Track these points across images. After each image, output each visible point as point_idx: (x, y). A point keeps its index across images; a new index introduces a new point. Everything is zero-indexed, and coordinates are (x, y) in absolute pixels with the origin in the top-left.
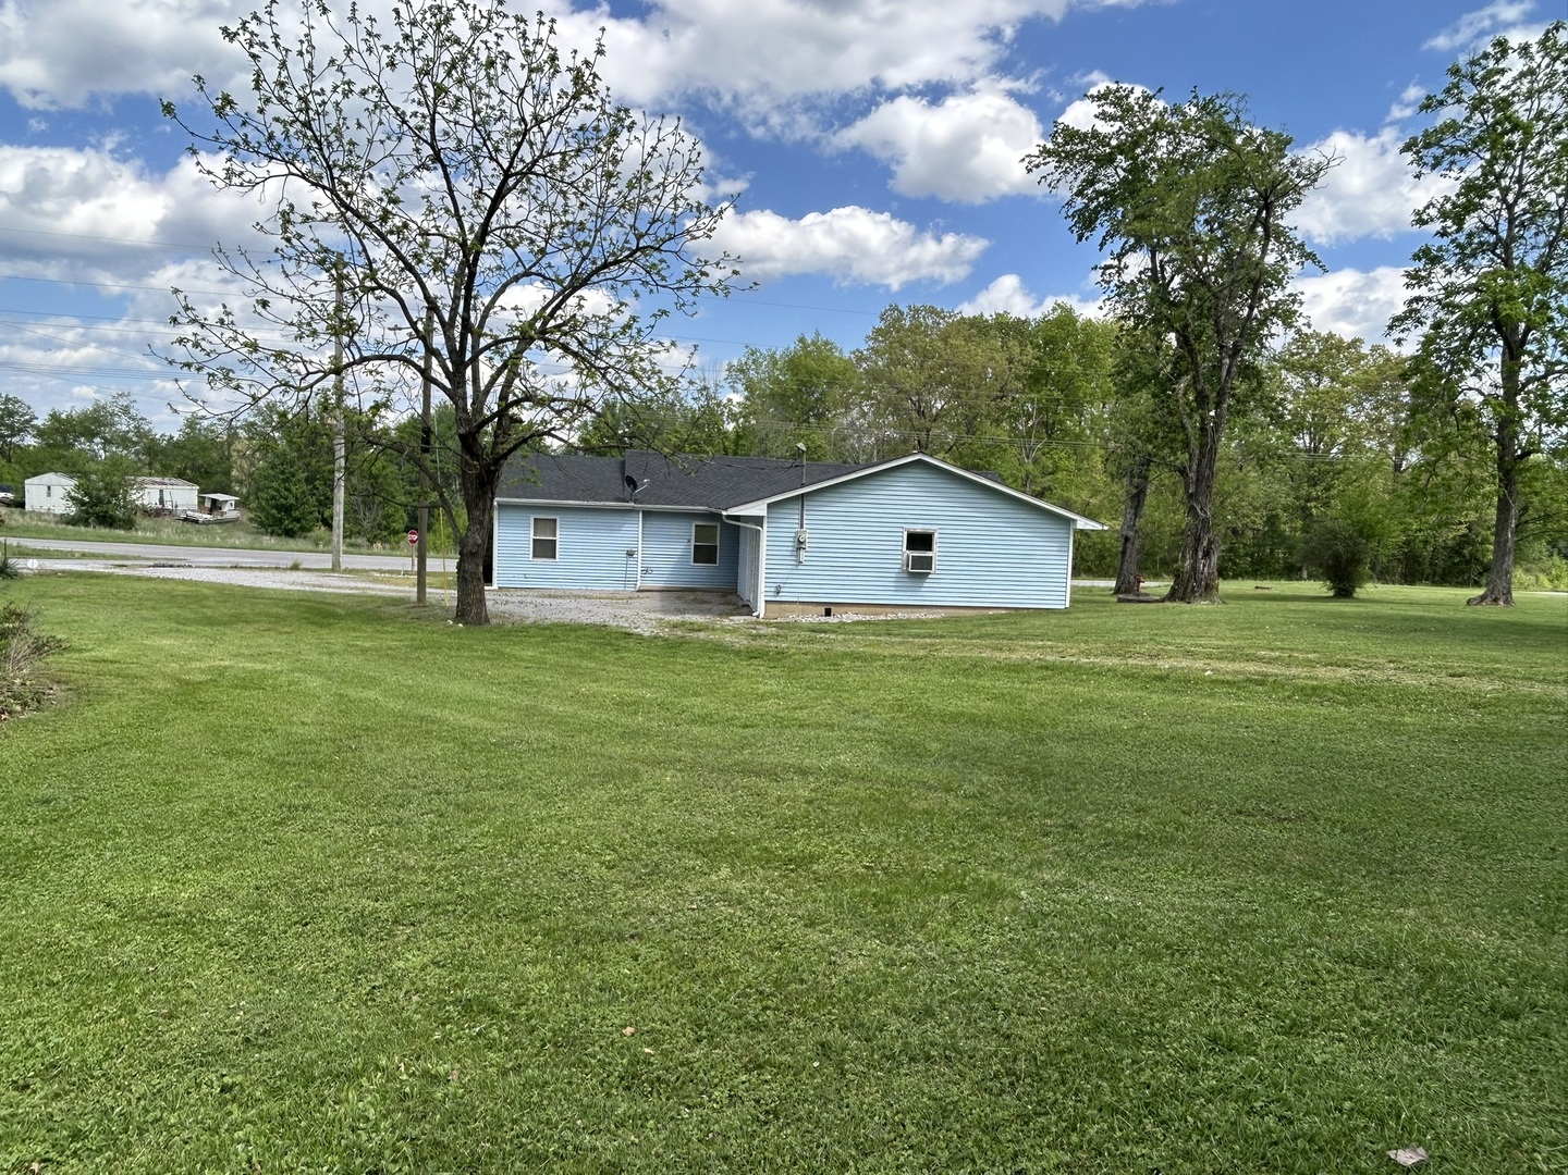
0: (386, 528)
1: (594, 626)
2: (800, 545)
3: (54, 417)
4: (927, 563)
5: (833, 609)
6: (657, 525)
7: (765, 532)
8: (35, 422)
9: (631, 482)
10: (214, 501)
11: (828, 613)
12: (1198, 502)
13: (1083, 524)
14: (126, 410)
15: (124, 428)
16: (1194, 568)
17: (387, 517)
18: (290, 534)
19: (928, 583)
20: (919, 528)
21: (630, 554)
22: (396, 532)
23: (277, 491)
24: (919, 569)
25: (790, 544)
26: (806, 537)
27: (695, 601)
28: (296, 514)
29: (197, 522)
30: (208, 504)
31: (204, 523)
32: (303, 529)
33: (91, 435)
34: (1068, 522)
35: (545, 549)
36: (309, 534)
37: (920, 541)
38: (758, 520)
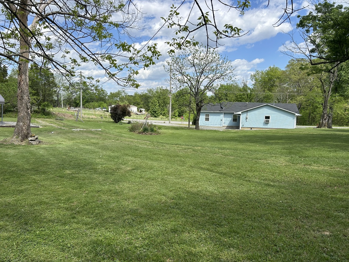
0: (174, 115)
1: (214, 130)
2: (247, 118)
3: (111, 93)
4: (268, 121)
5: (252, 128)
6: (226, 115)
7: (241, 116)
8: (107, 94)
9: (222, 108)
10: (141, 110)
11: (251, 129)
12: (324, 110)
13: (297, 114)
14: (124, 91)
15: (123, 95)
16: (323, 122)
17: (174, 113)
18: (156, 117)
19: (269, 124)
20: (267, 116)
21: (221, 120)
22: (176, 116)
23: (153, 108)
24: (267, 123)
25: (245, 118)
26: (248, 117)
27: (232, 128)
28: (157, 113)
29: (138, 114)
30: (140, 111)
31: (139, 115)
32: (158, 116)
33: (117, 97)
34: (295, 114)
35: (207, 119)
36: (159, 117)
37: (267, 118)
38: (240, 115)
